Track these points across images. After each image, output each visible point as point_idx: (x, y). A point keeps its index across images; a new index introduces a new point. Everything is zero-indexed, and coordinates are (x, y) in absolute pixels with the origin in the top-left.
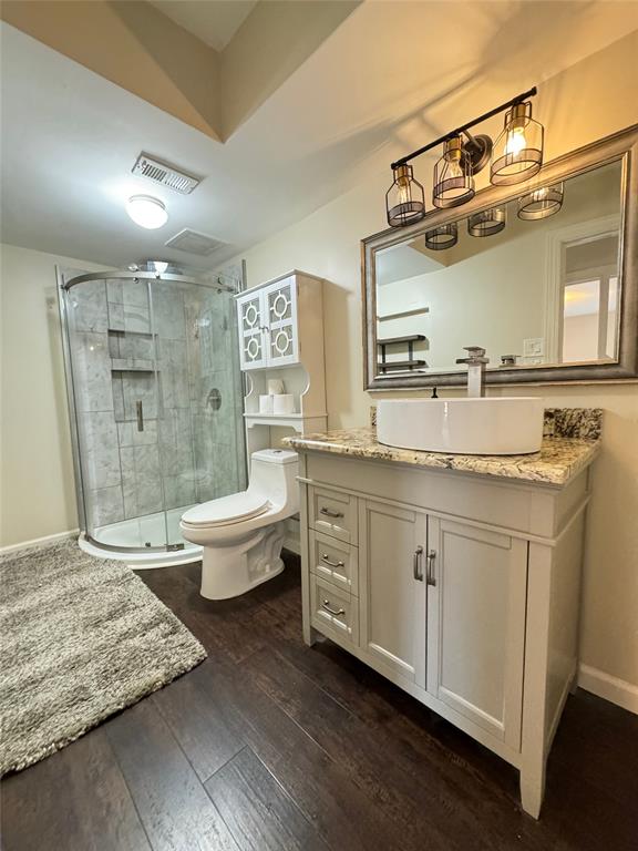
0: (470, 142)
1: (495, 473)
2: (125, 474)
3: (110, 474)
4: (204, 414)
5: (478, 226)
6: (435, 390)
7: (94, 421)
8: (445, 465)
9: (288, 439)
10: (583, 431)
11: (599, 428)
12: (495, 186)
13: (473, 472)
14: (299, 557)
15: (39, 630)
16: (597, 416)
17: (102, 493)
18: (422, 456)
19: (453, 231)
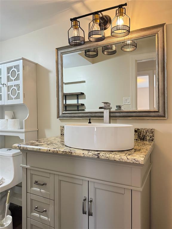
0: (103, 17)
1: (117, 160)
5: (106, 51)
6: (90, 119)
8: (96, 157)
9: (16, 145)
10: (148, 138)
11: (153, 137)
12: (112, 36)
13: (109, 160)
14: (21, 207)
16: (152, 131)
18: (86, 152)
19: (96, 50)
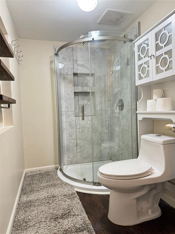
2: (78, 141)
3: (72, 141)
4: (115, 113)
7: (66, 116)
15: (33, 213)
17: (68, 150)
